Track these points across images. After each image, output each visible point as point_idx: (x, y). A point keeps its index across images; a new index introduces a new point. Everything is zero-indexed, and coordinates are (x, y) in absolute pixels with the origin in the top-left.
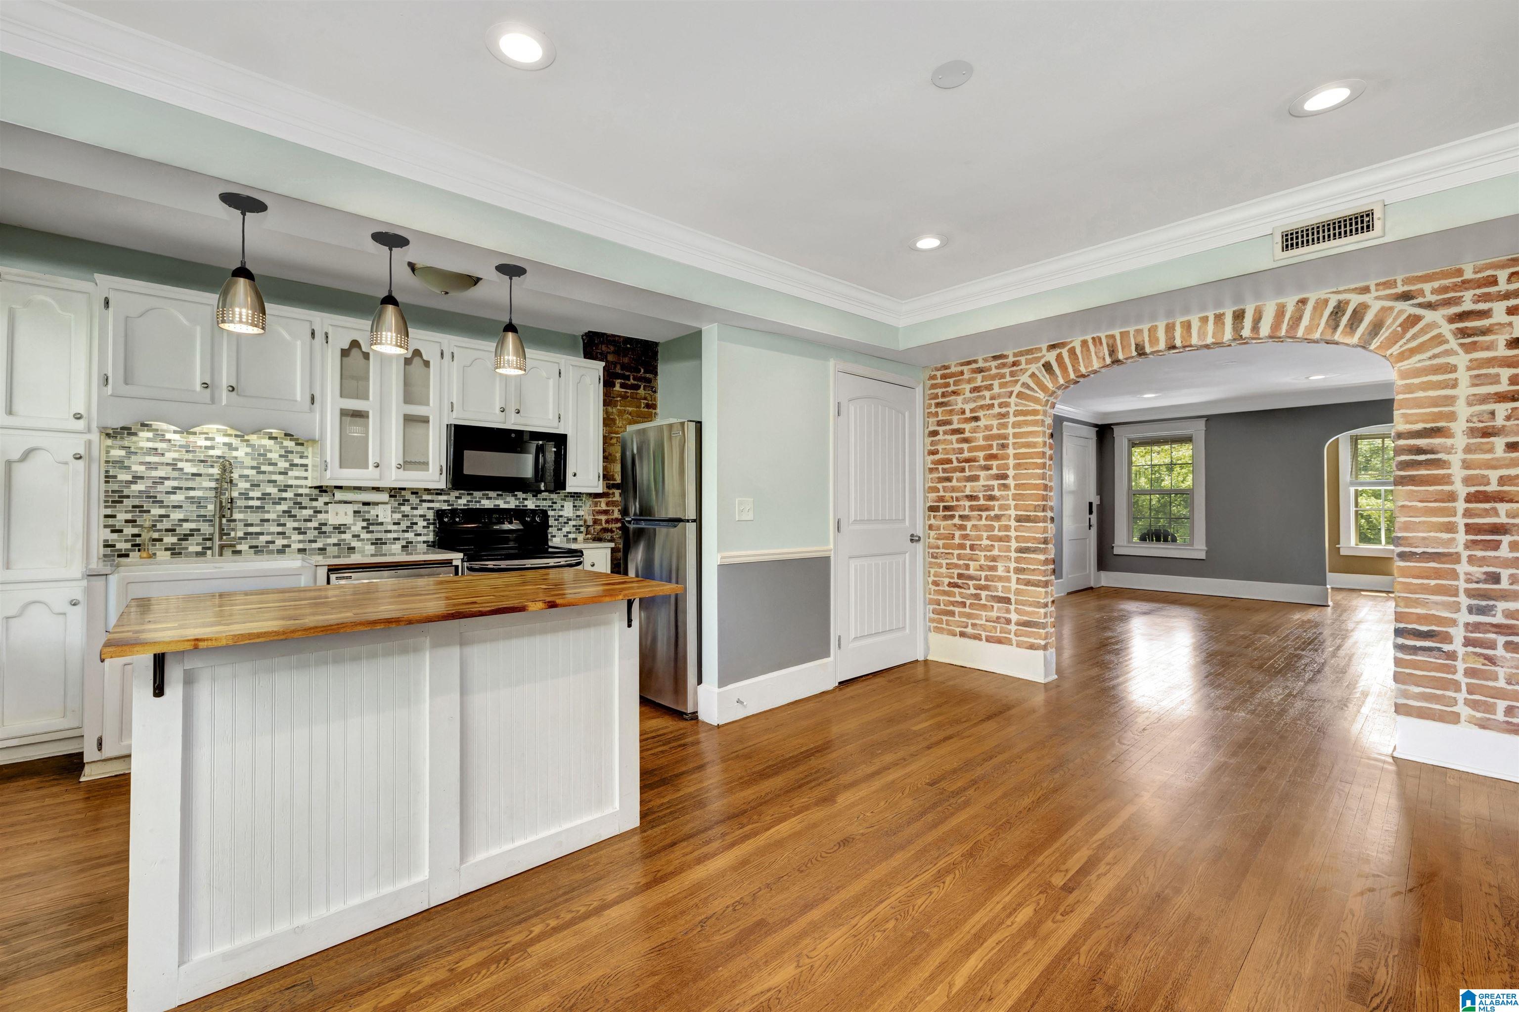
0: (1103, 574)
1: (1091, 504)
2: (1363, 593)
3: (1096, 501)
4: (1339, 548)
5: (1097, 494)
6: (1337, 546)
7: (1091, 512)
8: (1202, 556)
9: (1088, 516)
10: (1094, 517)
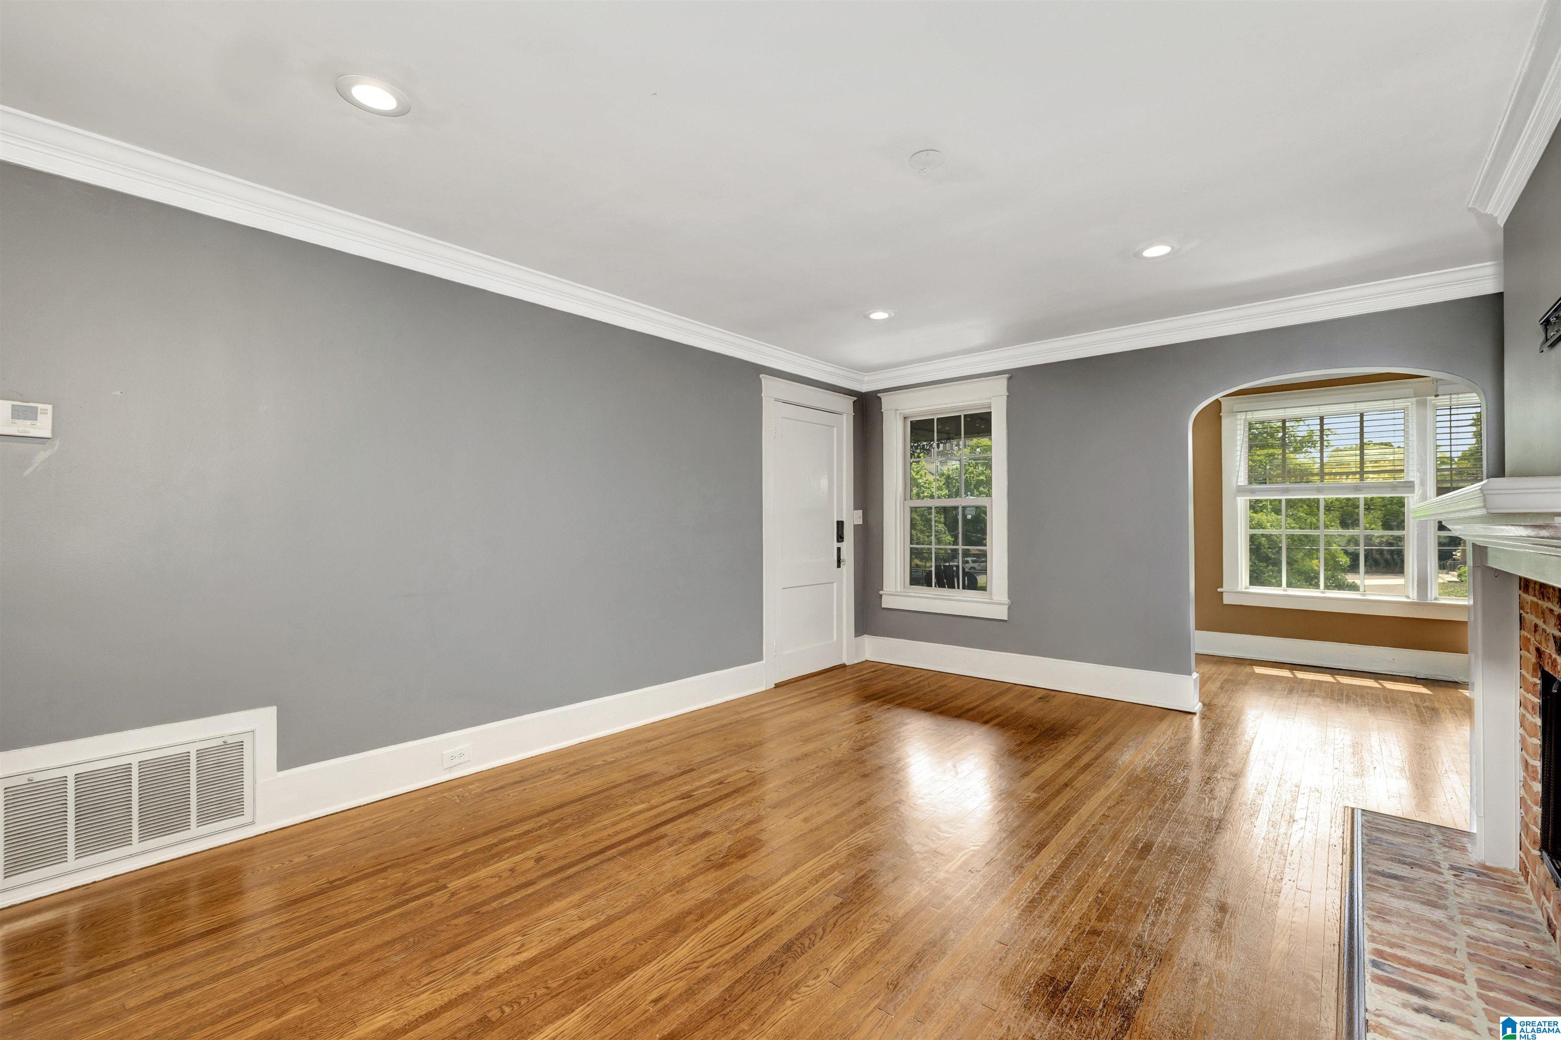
0: (867, 640)
1: (840, 525)
2: (1259, 670)
3: (853, 518)
4: (1222, 593)
5: (856, 508)
6: (1219, 590)
7: (840, 538)
8: (1002, 613)
9: (836, 545)
10: (848, 547)
